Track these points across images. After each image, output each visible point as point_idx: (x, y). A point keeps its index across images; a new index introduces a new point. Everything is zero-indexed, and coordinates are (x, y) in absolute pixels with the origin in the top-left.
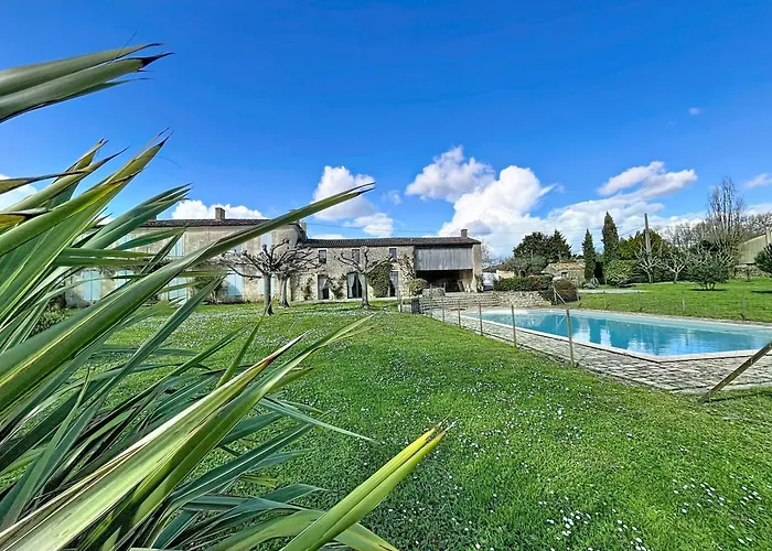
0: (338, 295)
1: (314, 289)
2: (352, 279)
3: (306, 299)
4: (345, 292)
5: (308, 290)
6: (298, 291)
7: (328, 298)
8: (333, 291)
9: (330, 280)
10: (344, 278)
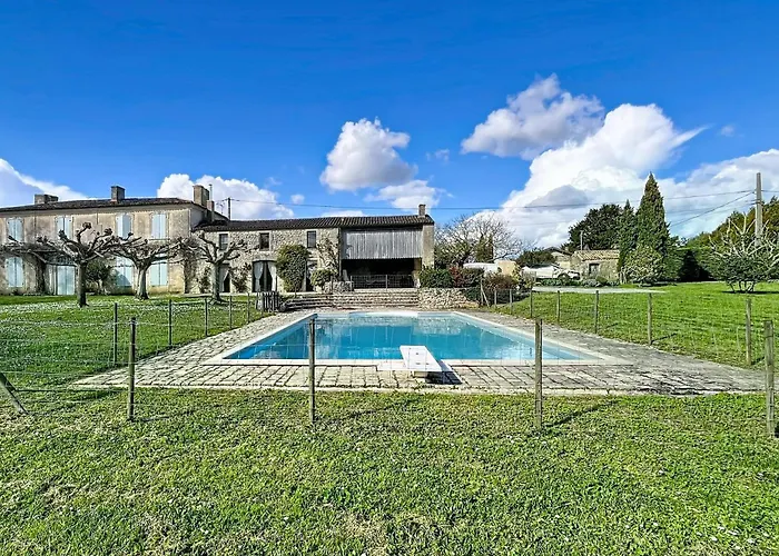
0: (241, 287)
1: (212, 279)
2: (260, 269)
3: (202, 291)
4: (249, 284)
5: (205, 282)
6: (194, 282)
7: (229, 291)
8: (234, 283)
9: (231, 270)
10: (248, 267)
